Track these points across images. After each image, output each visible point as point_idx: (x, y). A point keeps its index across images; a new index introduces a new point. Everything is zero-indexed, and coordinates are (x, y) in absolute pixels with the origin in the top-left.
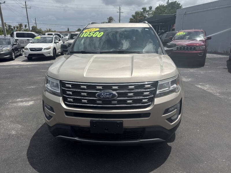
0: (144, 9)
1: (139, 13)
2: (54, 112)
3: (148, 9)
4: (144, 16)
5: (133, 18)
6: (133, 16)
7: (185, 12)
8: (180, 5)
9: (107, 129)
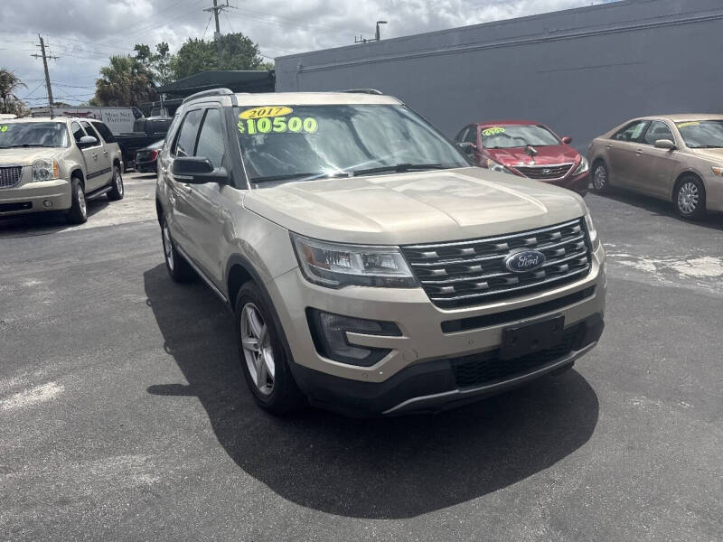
0: (143, 51)
1: (124, 60)
2: (401, 335)
3: (154, 51)
4: (145, 72)
5: (107, 80)
6: (105, 72)
7: (301, 67)
8: (253, 46)
9: (536, 342)
